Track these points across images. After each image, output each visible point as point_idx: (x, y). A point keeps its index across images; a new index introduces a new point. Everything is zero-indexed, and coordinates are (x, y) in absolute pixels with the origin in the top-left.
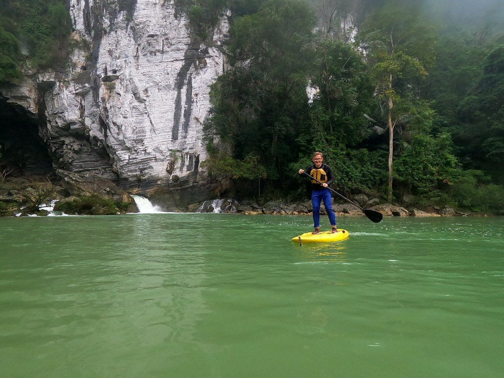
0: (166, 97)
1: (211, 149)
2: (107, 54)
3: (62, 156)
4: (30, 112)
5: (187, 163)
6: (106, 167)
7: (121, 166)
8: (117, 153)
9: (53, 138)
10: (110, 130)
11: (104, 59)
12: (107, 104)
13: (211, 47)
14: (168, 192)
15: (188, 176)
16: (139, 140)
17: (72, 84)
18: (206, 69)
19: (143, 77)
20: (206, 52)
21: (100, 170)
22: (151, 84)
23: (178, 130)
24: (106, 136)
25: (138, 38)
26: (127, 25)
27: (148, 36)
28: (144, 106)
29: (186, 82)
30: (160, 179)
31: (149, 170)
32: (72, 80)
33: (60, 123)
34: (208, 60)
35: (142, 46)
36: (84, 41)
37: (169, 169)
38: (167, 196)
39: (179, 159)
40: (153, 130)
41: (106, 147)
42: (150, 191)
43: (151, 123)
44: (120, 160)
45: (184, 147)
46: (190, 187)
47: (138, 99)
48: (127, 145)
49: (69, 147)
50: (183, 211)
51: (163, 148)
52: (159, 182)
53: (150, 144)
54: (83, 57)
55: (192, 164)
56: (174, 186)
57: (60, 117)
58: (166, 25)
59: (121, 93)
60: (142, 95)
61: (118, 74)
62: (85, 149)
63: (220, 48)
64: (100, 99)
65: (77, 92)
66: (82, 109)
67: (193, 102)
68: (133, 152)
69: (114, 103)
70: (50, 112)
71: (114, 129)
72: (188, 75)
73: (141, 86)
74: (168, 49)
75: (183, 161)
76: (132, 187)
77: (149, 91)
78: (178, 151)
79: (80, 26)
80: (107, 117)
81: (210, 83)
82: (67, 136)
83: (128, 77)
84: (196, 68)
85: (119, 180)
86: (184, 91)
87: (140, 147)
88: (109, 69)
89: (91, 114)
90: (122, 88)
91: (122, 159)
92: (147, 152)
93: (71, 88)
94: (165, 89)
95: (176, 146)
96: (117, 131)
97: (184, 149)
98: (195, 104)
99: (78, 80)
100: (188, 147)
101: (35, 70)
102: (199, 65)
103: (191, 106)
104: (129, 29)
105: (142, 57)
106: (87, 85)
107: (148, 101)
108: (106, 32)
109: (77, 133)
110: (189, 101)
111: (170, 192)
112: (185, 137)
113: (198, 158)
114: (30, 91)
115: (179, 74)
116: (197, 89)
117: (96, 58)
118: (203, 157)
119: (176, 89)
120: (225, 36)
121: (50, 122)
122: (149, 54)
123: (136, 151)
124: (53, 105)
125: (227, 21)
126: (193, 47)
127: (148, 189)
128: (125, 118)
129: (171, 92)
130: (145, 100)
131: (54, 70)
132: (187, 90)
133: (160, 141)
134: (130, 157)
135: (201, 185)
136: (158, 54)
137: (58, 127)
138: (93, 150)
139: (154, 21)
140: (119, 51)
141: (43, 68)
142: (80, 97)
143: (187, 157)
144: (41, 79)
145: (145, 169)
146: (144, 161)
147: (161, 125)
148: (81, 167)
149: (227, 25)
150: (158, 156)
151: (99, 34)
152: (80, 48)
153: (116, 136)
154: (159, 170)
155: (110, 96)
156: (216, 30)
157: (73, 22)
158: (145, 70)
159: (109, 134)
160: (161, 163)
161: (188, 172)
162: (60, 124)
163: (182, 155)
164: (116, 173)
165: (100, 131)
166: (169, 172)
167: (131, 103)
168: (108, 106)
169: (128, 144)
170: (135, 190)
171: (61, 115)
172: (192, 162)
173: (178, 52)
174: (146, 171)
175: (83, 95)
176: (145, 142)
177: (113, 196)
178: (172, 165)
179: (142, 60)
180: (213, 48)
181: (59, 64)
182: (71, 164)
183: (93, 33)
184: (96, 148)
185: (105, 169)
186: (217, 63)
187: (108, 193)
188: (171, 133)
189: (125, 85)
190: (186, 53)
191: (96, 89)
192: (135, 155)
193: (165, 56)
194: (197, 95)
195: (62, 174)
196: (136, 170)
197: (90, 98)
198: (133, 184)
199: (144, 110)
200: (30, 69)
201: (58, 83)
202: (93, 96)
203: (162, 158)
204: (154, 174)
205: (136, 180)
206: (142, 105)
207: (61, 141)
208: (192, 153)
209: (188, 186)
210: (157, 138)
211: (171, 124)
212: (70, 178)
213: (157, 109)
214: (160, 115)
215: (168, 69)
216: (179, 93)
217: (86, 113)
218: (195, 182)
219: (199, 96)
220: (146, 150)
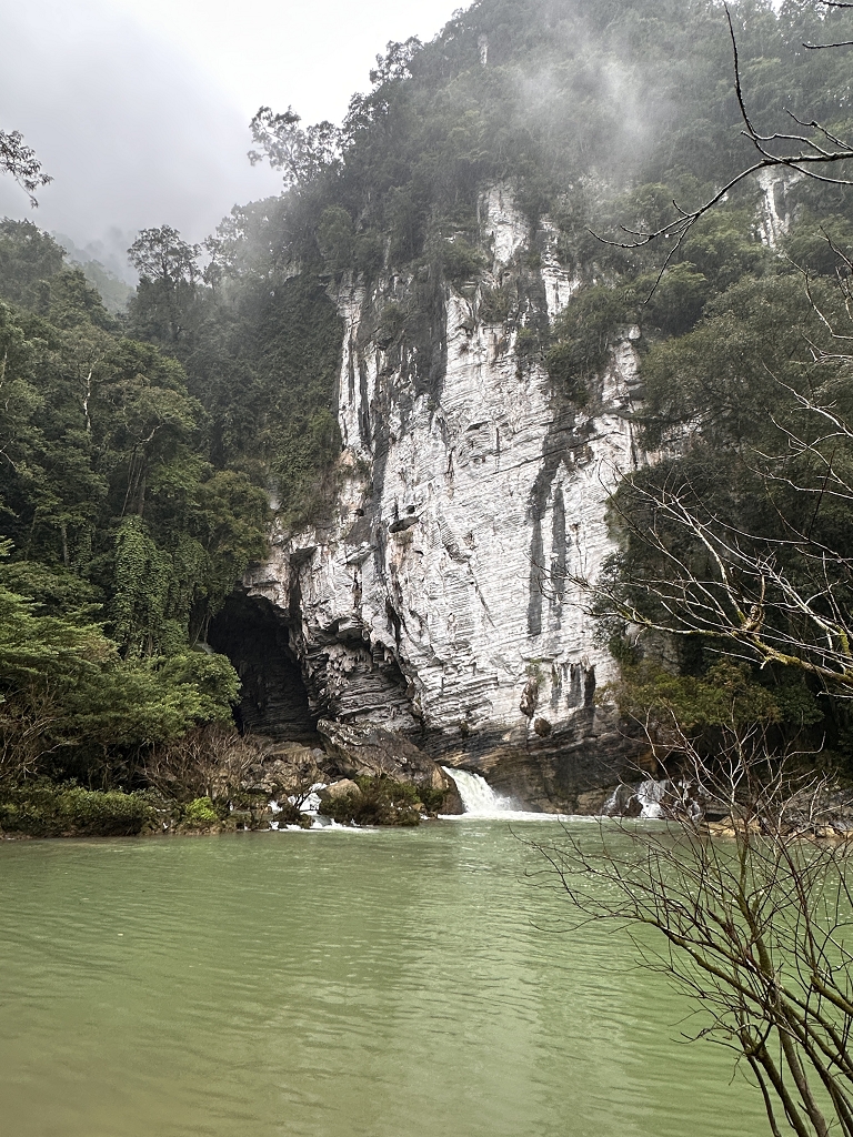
0: (511, 544)
1: (623, 652)
2: (398, 478)
3: (324, 685)
4: (277, 607)
5: (566, 688)
6: (401, 701)
7: (428, 703)
8: (419, 674)
9: (312, 650)
10: (405, 626)
11: (393, 489)
12: (400, 576)
13: (600, 415)
14: (526, 762)
15: (572, 721)
16: (462, 642)
17: (341, 546)
18: (593, 466)
19: (462, 511)
20: (589, 428)
21: (389, 710)
22: (480, 521)
23: (540, 612)
24: (398, 639)
25: (450, 436)
26: (430, 419)
27: (469, 430)
28: (468, 569)
29: (550, 502)
30: (508, 730)
31: (483, 708)
32: (342, 538)
33: (323, 621)
34: (594, 446)
35: (458, 451)
36: (361, 464)
37: (526, 704)
38: (525, 771)
39: (548, 680)
40: (488, 618)
41: (399, 663)
42: (488, 759)
43: (483, 603)
44: (425, 690)
45: (556, 651)
46: (579, 748)
47: (456, 556)
48: (437, 655)
49: (336, 665)
50: (565, 810)
51: (510, 656)
52: (506, 738)
53: (483, 652)
54: (359, 492)
55: (579, 690)
56: (541, 746)
57: (322, 610)
58: (503, 398)
59: (425, 549)
60: (463, 548)
61: (417, 513)
62: (363, 667)
63: (621, 413)
64: (387, 567)
65: (349, 559)
66: (357, 589)
67: (569, 544)
68: (451, 670)
69: (412, 574)
70: (308, 602)
71: (412, 624)
72: (554, 488)
73: (459, 529)
74: (508, 444)
75: (557, 684)
76: (449, 749)
77: (476, 537)
78: (543, 660)
79: (354, 439)
80: (400, 601)
81: (606, 496)
82: (332, 644)
83: (435, 516)
84: (570, 469)
85: (423, 734)
86: (547, 522)
87: (463, 658)
88: (401, 506)
89: (372, 598)
90: (425, 538)
91: (430, 687)
92: (478, 667)
93: (340, 554)
94: (508, 526)
95: (538, 650)
96: (418, 628)
97: (556, 656)
98: (574, 547)
99: (352, 538)
100: (566, 650)
101: (287, 534)
102: (576, 460)
103: (565, 552)
104: (434, 425)
105: (461, 471)
106: (365, 544)
107: (474, 557)
108: (394, 440)
109: (349, 636)
110: (561, 543)
111: (533, 763)
112: (558, 627)
113: (591, 675)
114: (279, 570)
115: (534, 490)
116: (577, 513)
117: (380, 491)
118: (605, 670)
119: (530, 522)
120: (628, 383)
121: (306, 620)
122: (471, 463)
123: (455, 666)
124: (312, 589)
125: (630, 351)
126: (561, 424)
127: (483, 755)
128: (432, 598)
129: (521, 530)
130: (469, 557)
131: (317, 527)
132: (555, 518)
133: (504, 641)
134: (445, 682)
135: (604, 744)
136: (488, 458)
137: (318, 629)
138: (376, 669)
139: (477, 397)
140: (418, 468)
141: (297, 527)
142: (354, 568)
143: (565, 674)
144: (295, 546)
145: (475, 707)
146: (472, 689)
147: (504, 605)
148: (355, 704)
149: (631, 360)
150: (502, 674)
151: (381, 443)
152: (354, 478)
153: (416, 638)
154: (504, 708)
155: (404, 559)
156: (608, 377)
157: (343, 434)
158: (467, 495)
159: (404, 636)
160: (508, 690)
161: (571, 711)
162: (321, 624)
163: (553, 669)
164: (418, 717)
165: (389, 629)
166: (528, 712)
167: (441, 568)
168: (401, 579)
169: (440, 655)
170: (457, 758)
171: (323, 607)
172: (579, 685)
173: (530, 444)
174: (478, 711)
175: (358, 563)
176: (473, 646)
177: (413, 775)
178: (532, 693)
179: (461, 477)
180: (605, 416)
181: (319, 515)
182: (338, 699)
183: (374, 446)
184: (381, 665)
185: (397, 706)
186: (617, 447)
187: (405, 768)
188: (526, 620)
189: (429, 533)
190: (545, 443)
191: (379, 549)
192: (453, 676)
193: (503, 458)
194: (576, 526)
195: (327, 729)
196: (457, 709)
197: (370, 567)
198: (453, 742)
199: (468, 577)
200: (280, 532)
201: (319, 549)
202: (376, 563)
203: (510, 678)
204: (494, 718)
205: (458, 733)
206: (465, 567)
207: (322, 655)
208: (577, 662)
209: (573, 745)
210: (497, 635)
211: (525, 601)
212: (339, 737)
213: (493, 570)
214: (501, 583)
215: (512, 483)
216: (538, 530)
217: (364, 598)
218: (588, 734)
219: (583, 528)
220: (475, 664)
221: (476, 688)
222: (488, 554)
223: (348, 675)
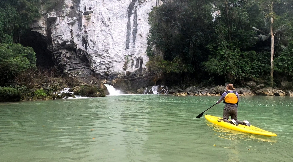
0: (121, 23)
1: (150, 54)
3: (60, 61)
4: (43, 36)
5: (135, 63)
7: (95, 66)
8: (93, 58)
9: (56, 50)
10: (88, 44)
11: (84, 1)
12: (87, 29)
14: (124, 82)
15: (136, 71)
16: (106, 50)
17: (66, 18)
18: (145, 3)
19: (107, 11)
21: (81, 69)
22: (112, 15)
23: (129, 43)
24: (86, 48)
28: (108, 29)
29: (133, 12)
30: (119, 74)
31: (112, 68)
32: (66, 15)
33: (60, 41)
37: (124, 67)
38: (124, 84)
39: (130, 61)
40: (114, 44)
41: (86, 55)
42: (114, 81)
43: (113, 39)
44: (95, 63)
45: (133, 54)
46: (138, 78)
47: (104, 24)
49: (64, 55)
50: (134, 93)
51: (120, 54)
52: (119, 76)
53: (112, 52)
54: (71, 1)
55: (138, 64)
56: (128, 78)
57: (59, 38)
59: (95, 21)
60: (107, 22)
61: (92, 10)
62: (73, 56)
64: (82, 26)
65: (69, 22)
66: (72, 32)
67: (138, 25)
68: (103, 58)
69: (91, 28)
70: (54, 35)
71: (91, 44)
72: (134, 8)
73: (106, 16)
75: (133, 62)
76: (102, 79)
77: (111, 19)
78: (129, 56)
80: (87, 37)
81: (149, 12)
82: (63, 49)
83: (98, 12)
84: (139, 3)
85: (94, 75)
86: (132, 17)
87: (107, 54)
88: (87, 7)
89: (77, 35)
90: (95, 18)
91: (96, 62)
92: (111, 57)
93: (66, 20)
94: (121, 17)
95: (128, 53)
96: (93, 45)
97: (133, 55)
99: (70, 15)
100: (136, 53)
101: (45, 11)
102: (141, 1)
103: (137, 27)
106: (74, 18)
107: (110, 25)
109: (69, 47)
110: (136, 24)
111: (125, 82)
112: (134, 47)
113: (142, 60)
114: (43, 24)
115: (129, 8)
116: (140, 16)
117: (79, 1)
118: (146, 60)
119: (127, 17)
121: (54, 41)
123: (104, 57)
124: (56, 31)
127: (112, 80)
128: (98, 37)
129: (125, 19)
131: (56, 10)
132: (134, 17)
133: (119, 50)
134: (101, 61)
135: (144, 77)
137: (58, 44)
138: (78, 57)
141: (50, 10)
142: (71, 25)
143: (135, 60)
144: (49, 16)
145: (109, 68)
146: (109, 63)
147: (119, 40)
148: (71, 67)
150: (118, 59)
153: (92, 48)
154: (118, 68)
155: (88, 24)
158: (108, 6)
159: (88, 47)
160: (119, 63)
161: (136, 69)
162: (60, 42)
163: (132, 58)
164: (93, 71)
165: (83, 45)
166: (125, 69)
167: (100, 28)
168: (87, 30)
169: (100, 53)
170: (105, 81)
171: (60, 37)
172: (138, 63)
174: (110, 69)
175: (72, 24)
176: (109, 51)
177: (95, 85)
178: (126, 64)
181: (59, 6)
182: (65, 65)
184: (80, 56)
187: (93, 83)
188: (125, 45)
189: (96, 17)
191: (80, 20)
194: (140, 20)
196: (104, 68)
197: (76, 25)
198: (103, 77)
199: (109, 31)
200: (42, 11)
201: (58, 18)
202: (78, 24)
203: (120, 60)
204: (115, 71)
205: (104, 75)
206: (107, 28)
207: (60, 52)
208: (138, 57)
209: (136, 78)
210: (117, 48)
211: (125, 39)
213: (116, 30)
214: (118, 34)
215: (122, 4)
216: (129, 20)
217: (74, 35)
218: (140, 75)
219: (142, 20)
220: (110, 56)
221: (110, 63)
222: (114, 25)
223: (68, 58)
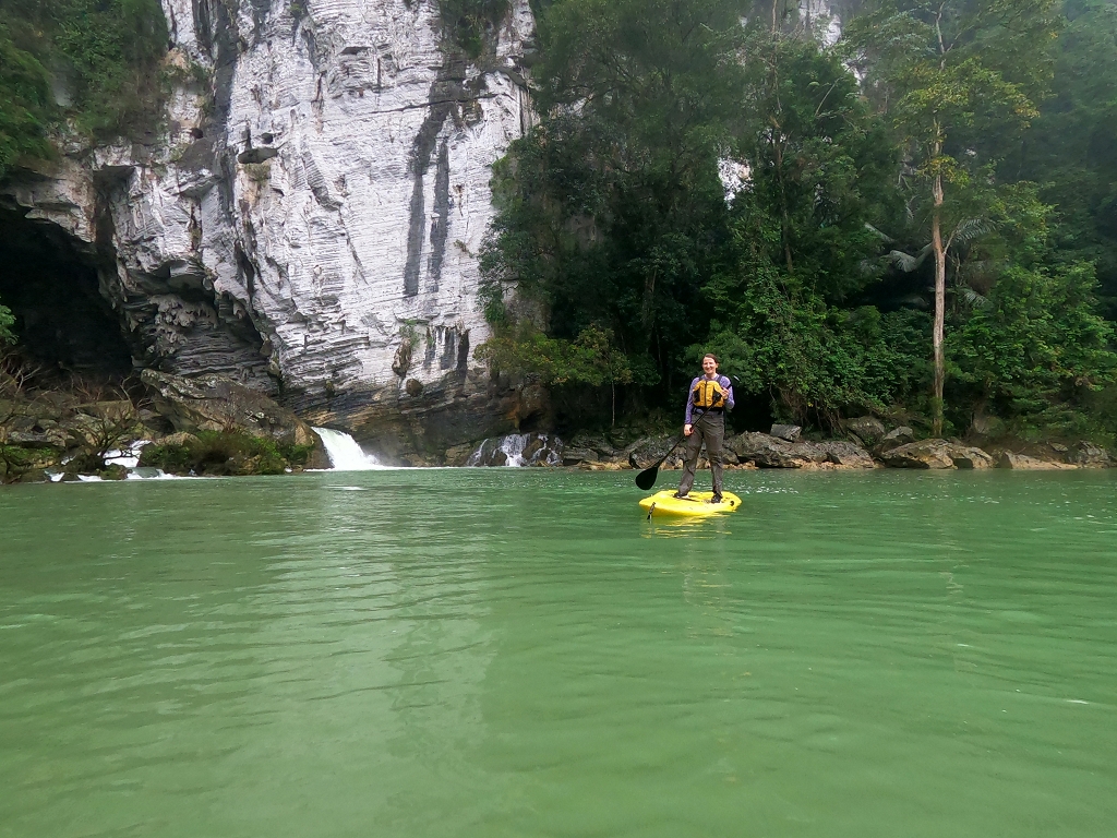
0: (388, 196)
1: (495, 315)
2: (250, 97)
3: (153, 341)
4: (77, 239)
5: (440, 350)
6: (254, 363)
7: (288, 361)
8: (278, 330)
9: (132, 298)
10: (260, 276)
11: (242, 109)
12: (253, 216)
13: (493, 72)
14: (397, 420)
15: (444, 381)
16: (329, 298)
17: (171, 171)
18: (481, 126)
19: (333, 150)
20: (480, 84)
21: (239, 372)
22: (354, 165)
23: (418, 273)
24: (251, 291)
25: (320, 56)
26: (295, 28)
27: (344, 53)
28: (337, 218)
29: (434, 157)
30: (379, 390)
31: (352, 368)
32: (172, 161)
33: (147, 263)
34: (485, 105)
35: (330, 76)
36: (197, 70)
37: (398, 364)
38: (396, 428)
39: (422, 342)
40: (361, 275)
41: (252, 317)
42: (357, 417)
43: (355, 257)
44: (285, 347)
45: (432, 314)
46: (450, 407)
47: (325, 202)
48: (300, 310)
49: (168, 319)
50: (433, 463)
51: (384, 316)
52: (376, 397)
53: (354, 308)
54: (196, 107)
55: (452, 352)
56: (412, 405)
57: (145, 250)
58: (387, 23)
59: (285, 188)
60: (334, 194)
61: (275, 144)
62: (205, 322)
63: (513, 76)
64: (236, 204)
65: (184, 189)
66: (196, 228)
67: (451, 206)
68: (315, 327)
69: (269, 214)
70: (124, 238)
71: (270, 275)
72: (439, 142)
73: (329, 171)
74: (391, 82)
75: (431, 347)
76: (314, 409)
77: (349, 183)
78: (419, 322)
79: (186, 34)
80: (254, 246)
81: (492, 160)
82: (162, 294)
83: (298, 151)
84: (458, 125)
85: (284, 393)
86: (429, 179)
87: (330, 316)
88: (255, 132)
89: (216, 241)
90: (287, 177)
91: (290, 345)
92: (347, 325)
93: (170, 181)
94: (387, 176)
95: (414, 311)
96: (276, 278)
97: (432, 318)
98: (456, 210)
99: (185, 161)
100: (443, 313)
101: (88, 143)
102: (464, 116)
103: (447, 214)
104: (298, 38)
105: (331, 102)
106: (205, 172)
107: (346, 205)
108: (245, 47)
109: (186, 285)
110: (443, 203)
111: (403, 420)
112: (435, 289)
113: (465, 338)
114: (77, 191)
115: (418, 140)
116: (461, 174)
117: (225, 109)
118: (479, 335)
119: (411, 175)
120: (525, 45)
121: (123, 261)
122: (346, 95)
123: (320, 324)
124: (130, 221)
125: (528, 9)
126: (449, 73)
127: (351, 413)
128: (295, 246)
129: (401, 183)
130: (340, 205)
131: (131, 140)
132: (438, 176)
133: (377, 300)
134: (309, 340)
135: (474, 402)
136: (367, 93)
137: (141, 272)
138: (222, 325)
139: (357, 15)
140: (277, 89)
141: (104, 136)
142: (190, 202)
143: (440, 337)
144: (100, 161)
145: (344, 366)
146: (340, 348)
147: (378, 262)
148: (196, 365)
149: (528, 18)
150: (374, 334)
151: (227, 49)
152: (188, 87)
154: (376, 367)
155: (258, 198)
156: (504, 30)
157: (170, 26)
158: (339, 133)
159: (258, 286)
160: (380, 350)
161: (443, 372)
162: (145, 266)
163: (428, 331)
164: (277, 378)
165: (239, 278)
166: (400, 371)
167: (307, 213)
168: (255, 220)
169: (303, 309)
170: (322, 416)
171: (148, 245)
172: (453, 348)
173: (415, 87)
174: (346, 371)
175: (196, 197)
176: (342, 303)
177: (272, 431)
178: (405, 354)
179: (332, 109)
180: (498, 74)
181: (142, 126)
182: (173, 358)
183: (216, 49)
184: (229, 320)
185: (250, 368)
186: (507, 111)
187: (262, 423)
188: (402, 280)
189: (292, 170)
190: (432, 89)
191: (225, 181)
192: (318, 333)
193: (384, 97)
194: (460, 188)
195: (155, 379)
196: (321, 369)
197: (213, 202)
198: (316, 402)
199: (339, 227)
200: (75, 139)
201: (139, 171)
202: (221, 198)
203: (383, 339)
204: (363, 378)
205: (323, 393)
206: (335, 216)
207: (149, 306)
208: (452, 325)
209: (443, 404)
210: (370, 292)
211: (402, 259)
212: (173, 389)
213: (367, 223)
214: (377, 238)
215: (393, 127)
216: (419, 186)
217: (205, 238)
218: (459, 394)
219: (467, 191)
220: (344, 321)
221: (344, 348)
222: (362, 204)
223: (183, 330)
